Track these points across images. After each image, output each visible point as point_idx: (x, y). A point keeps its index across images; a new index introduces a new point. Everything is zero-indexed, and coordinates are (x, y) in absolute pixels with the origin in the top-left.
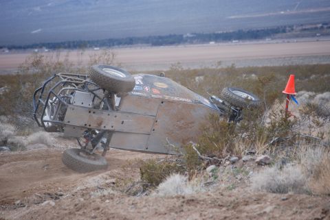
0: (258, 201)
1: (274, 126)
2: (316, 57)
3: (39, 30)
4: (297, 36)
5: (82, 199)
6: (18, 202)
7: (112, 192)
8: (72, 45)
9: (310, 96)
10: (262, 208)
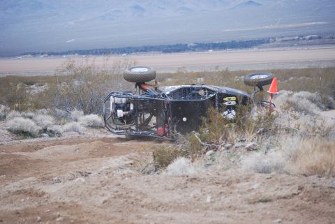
0: (247, 179)
1: (260, 119)
2: (294, 63)
3: (73, 40)
4: (278, 46)
5: (106, 177)
6: (56, 178)
7: (130, 171)
8: (98, 51)
9: (289, 94)
10: (250, 185)
